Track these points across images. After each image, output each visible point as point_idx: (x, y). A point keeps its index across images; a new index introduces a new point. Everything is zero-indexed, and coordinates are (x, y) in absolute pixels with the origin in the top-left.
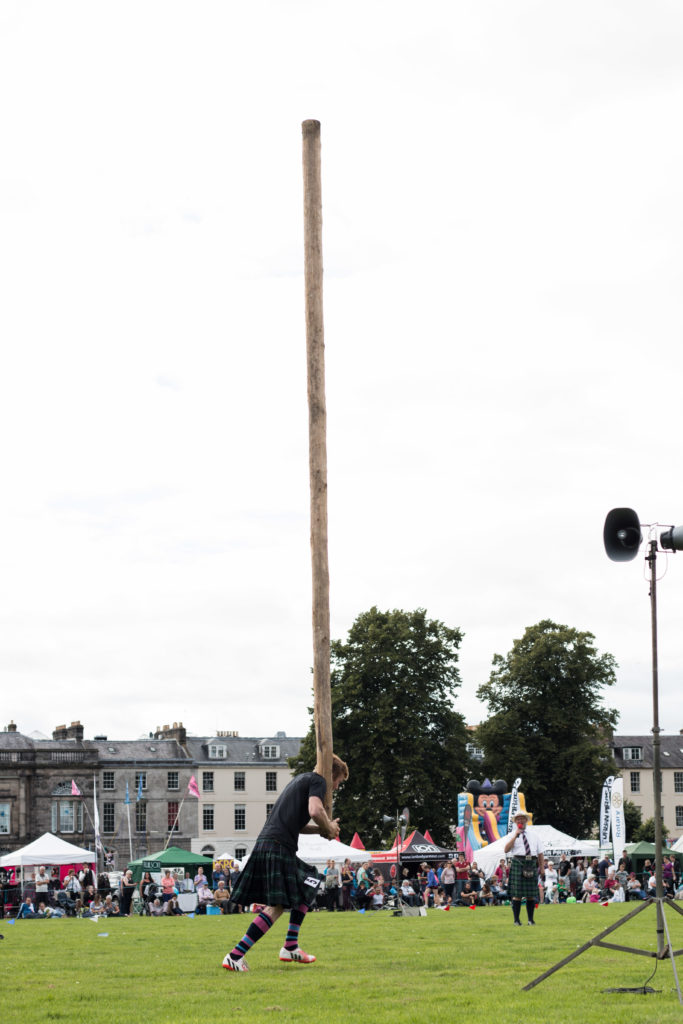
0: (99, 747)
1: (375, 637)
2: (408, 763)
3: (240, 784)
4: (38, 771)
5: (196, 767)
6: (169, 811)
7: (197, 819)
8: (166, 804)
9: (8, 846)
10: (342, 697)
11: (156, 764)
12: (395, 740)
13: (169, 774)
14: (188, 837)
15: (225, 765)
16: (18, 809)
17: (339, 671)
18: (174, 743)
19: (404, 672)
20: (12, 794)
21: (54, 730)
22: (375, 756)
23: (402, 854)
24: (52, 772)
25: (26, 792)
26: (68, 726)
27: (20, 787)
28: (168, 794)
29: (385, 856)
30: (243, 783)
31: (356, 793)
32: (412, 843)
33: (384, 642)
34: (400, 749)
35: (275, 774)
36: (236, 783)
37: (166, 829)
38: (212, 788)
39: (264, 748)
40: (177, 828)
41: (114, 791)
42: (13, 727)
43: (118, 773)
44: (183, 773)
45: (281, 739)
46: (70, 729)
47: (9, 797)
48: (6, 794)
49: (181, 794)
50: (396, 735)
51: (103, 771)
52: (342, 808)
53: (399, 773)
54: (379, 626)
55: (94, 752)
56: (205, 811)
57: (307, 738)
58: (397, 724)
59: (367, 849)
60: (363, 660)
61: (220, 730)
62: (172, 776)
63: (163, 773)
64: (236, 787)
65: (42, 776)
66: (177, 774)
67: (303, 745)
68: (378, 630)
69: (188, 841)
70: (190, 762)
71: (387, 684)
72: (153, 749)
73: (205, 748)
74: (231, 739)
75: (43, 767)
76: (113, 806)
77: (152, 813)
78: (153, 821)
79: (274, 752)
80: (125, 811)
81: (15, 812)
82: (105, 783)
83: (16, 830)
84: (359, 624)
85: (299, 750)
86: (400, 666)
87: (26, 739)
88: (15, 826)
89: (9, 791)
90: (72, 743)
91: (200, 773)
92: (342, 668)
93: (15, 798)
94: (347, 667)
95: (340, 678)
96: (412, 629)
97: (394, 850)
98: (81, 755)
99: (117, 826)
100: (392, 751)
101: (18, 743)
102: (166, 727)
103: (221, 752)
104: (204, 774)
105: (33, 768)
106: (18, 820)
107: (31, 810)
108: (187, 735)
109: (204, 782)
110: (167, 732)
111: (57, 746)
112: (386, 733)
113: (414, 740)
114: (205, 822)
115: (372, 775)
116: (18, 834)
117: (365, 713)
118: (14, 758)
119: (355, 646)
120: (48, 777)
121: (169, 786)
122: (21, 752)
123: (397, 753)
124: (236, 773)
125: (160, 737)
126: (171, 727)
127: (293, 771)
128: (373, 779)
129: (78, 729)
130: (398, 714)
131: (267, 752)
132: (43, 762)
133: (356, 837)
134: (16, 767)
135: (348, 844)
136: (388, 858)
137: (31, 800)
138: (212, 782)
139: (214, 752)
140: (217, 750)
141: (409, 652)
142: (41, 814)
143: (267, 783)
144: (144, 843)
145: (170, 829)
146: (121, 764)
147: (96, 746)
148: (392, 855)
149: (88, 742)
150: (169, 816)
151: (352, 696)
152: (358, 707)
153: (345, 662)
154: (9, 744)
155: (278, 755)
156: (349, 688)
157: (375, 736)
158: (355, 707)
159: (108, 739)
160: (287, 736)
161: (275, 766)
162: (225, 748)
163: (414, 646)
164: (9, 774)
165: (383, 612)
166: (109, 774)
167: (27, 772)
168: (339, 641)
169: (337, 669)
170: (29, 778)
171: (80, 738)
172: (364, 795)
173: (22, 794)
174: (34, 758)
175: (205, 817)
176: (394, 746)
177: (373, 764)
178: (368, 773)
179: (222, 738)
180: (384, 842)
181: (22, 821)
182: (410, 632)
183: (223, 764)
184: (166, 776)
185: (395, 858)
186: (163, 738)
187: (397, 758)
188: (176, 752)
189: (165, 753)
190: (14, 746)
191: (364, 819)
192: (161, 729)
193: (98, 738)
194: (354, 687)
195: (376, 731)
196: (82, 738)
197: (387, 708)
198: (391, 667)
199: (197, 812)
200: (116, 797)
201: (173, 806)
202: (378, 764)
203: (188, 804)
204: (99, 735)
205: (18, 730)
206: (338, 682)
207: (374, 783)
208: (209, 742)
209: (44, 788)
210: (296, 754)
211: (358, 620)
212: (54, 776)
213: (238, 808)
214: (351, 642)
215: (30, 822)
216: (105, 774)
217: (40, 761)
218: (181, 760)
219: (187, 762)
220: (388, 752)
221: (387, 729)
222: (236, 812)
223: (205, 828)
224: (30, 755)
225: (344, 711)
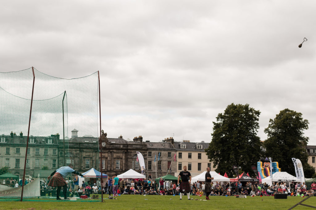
0: (147, 144)
1: (233, 113)
2: (242, 151)
3: (190, 156)
4: (129, 151)
5: (177, 151)
6: (168, 164)
7: (176, 166)
8: (167, 162)
9: (119, 173)
10: (222, 131)
11: (164, 150)
12: (238, 144)
13: (168, 153)
14: (174, 172)
15: (185, 151)
16: (122, 162)
17: (221, 123)
18: (170, 143)
19: (241, 124)
20: (121, 157)
21: (134, 138)
22: (232, 149)
23: (239, 179)
24: (133, 151)
25: (125, 157)
26: (138, 137)
27: (123, 155)
28: (168, 159)
29: (234, 179)
30: (191, 156)
31: (226, 160)
32: (243, 176)
33: (235, 114)
34: (240, 147)
35: (201, 154)
36: (189, 156)
37: (167, 170)
38: (181, 158)
39: (197, 146)
40: (170, 169)
41: (152, 157)
42: (121, 137)
43: (153, 152)
44: (173, 153)
45: (203, 143)
46: (138, 138)
47: (120, 158)
48: (119, 157)
49: (172, 159)
50: (238, 143)
51: (148, 151)
52: (221, 165)
53: (239, 155)
54: (234, 109)
55: (146, 145)
56: (179, 164)
57: (211, 143)
58: (239, 140)
59: (229, 178)
60: (229, 120)
61: (184, 140)
62: (169, 154)
63: (167, 152)
64: (189, 157)
65: (130, 152)
66: (171, 153)
67: (209, 145)
68: (233, 110)
69: (174, 173)
70: (175, 149)
71: (236, 127)
72: (163, 145)
73: (179, 145)
74: (187, 143)
75: (130, 149)
76: (151, 162)
77: (163, 165)
78: (163, 167)
79: (201, 147)
80: (155, 163)
81: (121, 163)
82: (149, 155)
83: (121, 168)
84: (228, 109)
85: (208, 147)
86: (240, 122)
87: (125, 141)
88: (122, 167)
89: (120, 156)
90: (139, 142)
91: (178, 153)
92: (222, 122)
93: (121, 158)
94: (224, 121)
95: (221, 125)
96: (244, 110)
97: (237, 178)
98: (142, 146)
99: (152, 168)
100: (237, 148)
101: (123, 142)
102: (168, 138)
103: (184, 147)
104: (179, 153)
105: (127, 150)
106: (122, 165)
107: (126, 162)
108: (174, 141)
109: (179, 156)
110: (168, 140)
111: (134, 143)
112: (235, 142)
113: (244, 145)
114: (179, 168)
115: (231, 155)
116: (122, 169)
117: (229, 136)
118: (122, 146)
119: (226, 115)
120: (132, 153)
121: (168, 157)
122: (124, 145)
123: (239, 148)
124: (189, 153)
125: (166, 141)
126: (169, 139)
127: (206, 153)
128: (231, 156)
129: (141, 138)
130: (239, 136)
131: (198, 147)
132: (130, 148)
133: (225, 174)
134: (122, 149)
135: (223, 175)
136: (235, 180)
137: (127, 159)
138: (181, 156)
139: (182, 146)
140: (183, 146)
141: (243, 117)
142: (129, 164)
143: (198, 156)
144: (160, 173)
145: (168, 169)
146: (154, 149)
147: (146, 144)
148: (236, 179)
149: (144, 142)
150: (168, 166)
151: (225, 130)
152: (227, 134)
153: (223, 120)
154: (120, 142)
155: (202, 148)
156: (224, 128)
157: (232, 143)
158: (226, 134)
159: (150, 142)
160: (205, 142)
161: (201, 151)
162: (185, 145)
163: (245, 116)
164: (120, 151)
165: (235, 105)
166: (150, 152)
167: (125, 151)
168: (222, 114)
169: (221, 122)
170: (126, 153)
171: (141, 141)
172: (228, 161)
173: (124, 157)
174: (127, 147)
175: (179, 166)
176: (237, 146)
177: (231, 152)
178: (229, 154)
179: (185, 142)
180: (234, 176)
181: (124, 166)
182: (244, 111)
183: (185, 150)
184: (167, 153)
185: (237, 180)
186: (167, 142)
187: (239, 150)
188: (171, 146)
189: (167, 146)
190: (122, 143)
191: (228, 168)
192: (166, 139)
193: (147, 141)
194: (226, 128)
195: (232, 141)
196: (142, 141)
197: (236, 135)
198: (237, 122)
199: (177, 165)
200: (152, 159)
201: (169, 163)
202: (233, 151)
203: (174, 162)
204: (147, 140)
205: (123, 138)
206: (221, 126)
207: (231, 157)
208: (180, 143)
209: (130, 156)
210: (207, 148)
211: (228, 107)
212: (134, 152)
213: (189, 164)
214: (225, 114)
215: (126, 166)
216: (149, 152)
217: (129, 148)
218: (172, 149)
219: (174, 149)
220: (236, 148)
221: (235, 141)
222: (189, 165)
223: (179, 169)
224: (126, 146)
225: (223, 135)
